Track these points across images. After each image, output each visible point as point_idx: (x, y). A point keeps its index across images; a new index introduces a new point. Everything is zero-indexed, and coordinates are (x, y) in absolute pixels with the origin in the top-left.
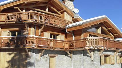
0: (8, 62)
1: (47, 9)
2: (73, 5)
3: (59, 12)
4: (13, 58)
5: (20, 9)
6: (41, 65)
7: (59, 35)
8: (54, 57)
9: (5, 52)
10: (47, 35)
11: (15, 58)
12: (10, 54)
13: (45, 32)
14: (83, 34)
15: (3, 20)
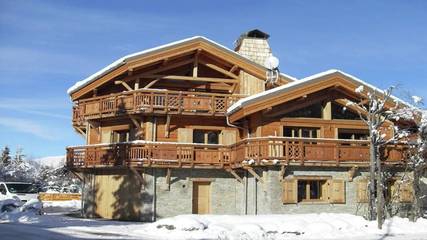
0: (115, 194)
1: (195, 70)
2: (268, 46)
3: (229, 73)
4: (121, 186)
5: (128, 83)
6: (170, 201)
7: (220, 131)
8: (209, 183)
9: (109, 174)
10: (185, 135)
11: (125, 186)
12: (117, 179)
13: (179, 129)
14: (259, 128)
15: (96, 111)
